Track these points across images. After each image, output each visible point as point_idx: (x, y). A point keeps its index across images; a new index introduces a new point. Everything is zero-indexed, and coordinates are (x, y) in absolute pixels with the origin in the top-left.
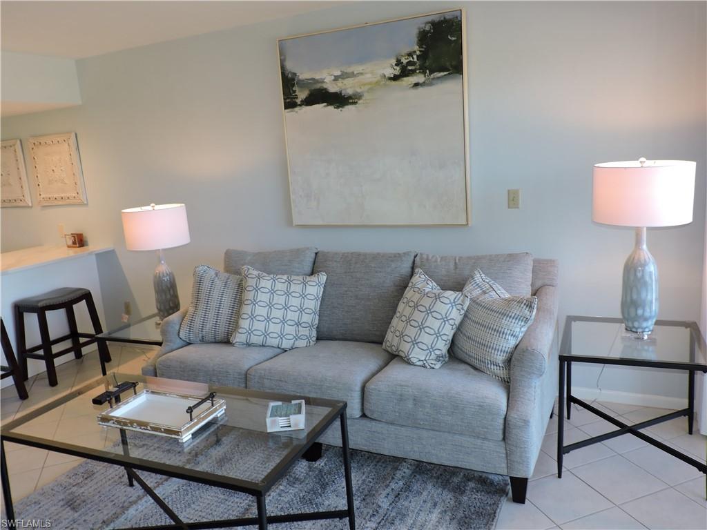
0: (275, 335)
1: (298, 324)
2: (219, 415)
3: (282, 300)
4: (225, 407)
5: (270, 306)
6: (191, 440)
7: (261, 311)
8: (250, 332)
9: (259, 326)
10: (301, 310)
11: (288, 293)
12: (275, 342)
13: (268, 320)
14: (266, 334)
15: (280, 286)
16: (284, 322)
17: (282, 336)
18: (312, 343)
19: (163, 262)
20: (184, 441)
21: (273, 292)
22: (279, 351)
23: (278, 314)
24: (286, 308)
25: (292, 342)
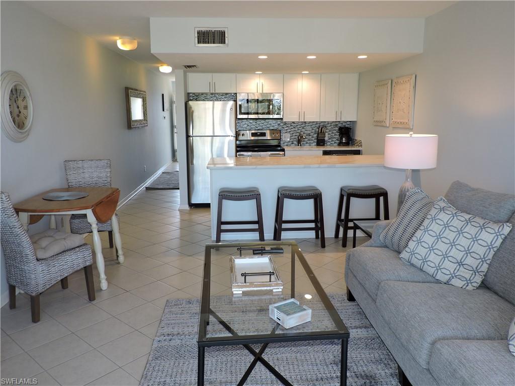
0: (432, 265)
1: (460, 264)
2: (274, 291)
3: (451, 236)
4: (282, 287)
5: (439, 237)
6: (241, 295)
7: (429, 239)
8: (413, 253)
9: (422, 251)
10: (468, 252)
11: (460, 232)
12: (431, 271)
13: (431, 249)
14: (425, 261)
15: (457, 223)
16: (445, 256)
17: (438, 268)
18: (470, 288)
19: (409, 180)
20: (234, 292)
21: (447, 226)
22: (432, 280)
23: (442, 247)
24: (453, 244)
25: (447, 277)
